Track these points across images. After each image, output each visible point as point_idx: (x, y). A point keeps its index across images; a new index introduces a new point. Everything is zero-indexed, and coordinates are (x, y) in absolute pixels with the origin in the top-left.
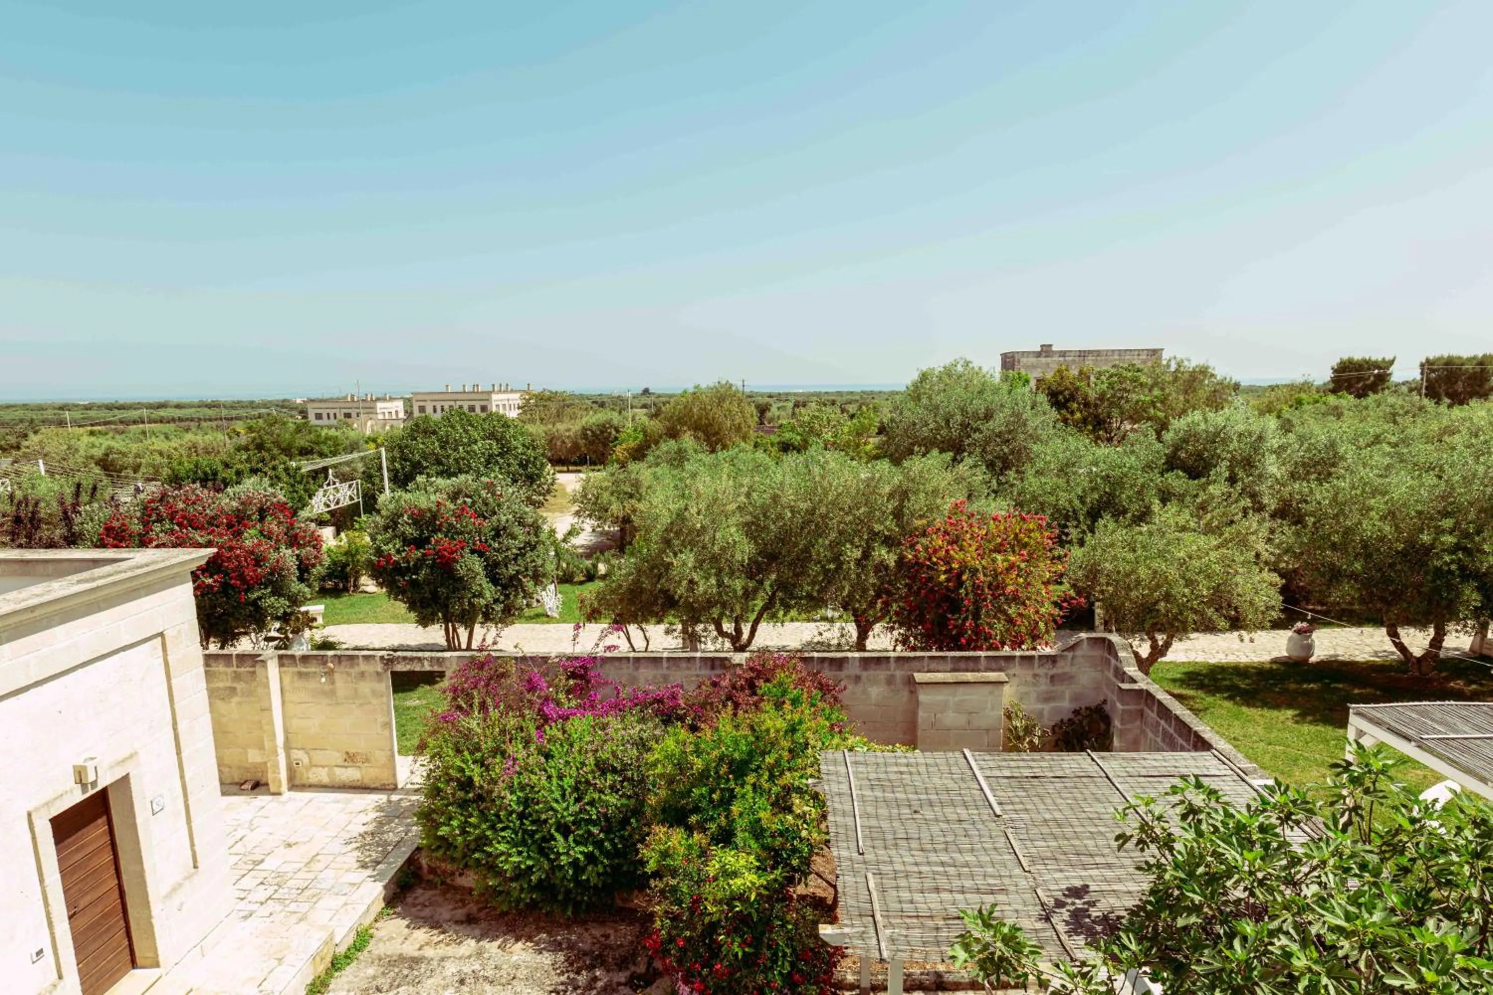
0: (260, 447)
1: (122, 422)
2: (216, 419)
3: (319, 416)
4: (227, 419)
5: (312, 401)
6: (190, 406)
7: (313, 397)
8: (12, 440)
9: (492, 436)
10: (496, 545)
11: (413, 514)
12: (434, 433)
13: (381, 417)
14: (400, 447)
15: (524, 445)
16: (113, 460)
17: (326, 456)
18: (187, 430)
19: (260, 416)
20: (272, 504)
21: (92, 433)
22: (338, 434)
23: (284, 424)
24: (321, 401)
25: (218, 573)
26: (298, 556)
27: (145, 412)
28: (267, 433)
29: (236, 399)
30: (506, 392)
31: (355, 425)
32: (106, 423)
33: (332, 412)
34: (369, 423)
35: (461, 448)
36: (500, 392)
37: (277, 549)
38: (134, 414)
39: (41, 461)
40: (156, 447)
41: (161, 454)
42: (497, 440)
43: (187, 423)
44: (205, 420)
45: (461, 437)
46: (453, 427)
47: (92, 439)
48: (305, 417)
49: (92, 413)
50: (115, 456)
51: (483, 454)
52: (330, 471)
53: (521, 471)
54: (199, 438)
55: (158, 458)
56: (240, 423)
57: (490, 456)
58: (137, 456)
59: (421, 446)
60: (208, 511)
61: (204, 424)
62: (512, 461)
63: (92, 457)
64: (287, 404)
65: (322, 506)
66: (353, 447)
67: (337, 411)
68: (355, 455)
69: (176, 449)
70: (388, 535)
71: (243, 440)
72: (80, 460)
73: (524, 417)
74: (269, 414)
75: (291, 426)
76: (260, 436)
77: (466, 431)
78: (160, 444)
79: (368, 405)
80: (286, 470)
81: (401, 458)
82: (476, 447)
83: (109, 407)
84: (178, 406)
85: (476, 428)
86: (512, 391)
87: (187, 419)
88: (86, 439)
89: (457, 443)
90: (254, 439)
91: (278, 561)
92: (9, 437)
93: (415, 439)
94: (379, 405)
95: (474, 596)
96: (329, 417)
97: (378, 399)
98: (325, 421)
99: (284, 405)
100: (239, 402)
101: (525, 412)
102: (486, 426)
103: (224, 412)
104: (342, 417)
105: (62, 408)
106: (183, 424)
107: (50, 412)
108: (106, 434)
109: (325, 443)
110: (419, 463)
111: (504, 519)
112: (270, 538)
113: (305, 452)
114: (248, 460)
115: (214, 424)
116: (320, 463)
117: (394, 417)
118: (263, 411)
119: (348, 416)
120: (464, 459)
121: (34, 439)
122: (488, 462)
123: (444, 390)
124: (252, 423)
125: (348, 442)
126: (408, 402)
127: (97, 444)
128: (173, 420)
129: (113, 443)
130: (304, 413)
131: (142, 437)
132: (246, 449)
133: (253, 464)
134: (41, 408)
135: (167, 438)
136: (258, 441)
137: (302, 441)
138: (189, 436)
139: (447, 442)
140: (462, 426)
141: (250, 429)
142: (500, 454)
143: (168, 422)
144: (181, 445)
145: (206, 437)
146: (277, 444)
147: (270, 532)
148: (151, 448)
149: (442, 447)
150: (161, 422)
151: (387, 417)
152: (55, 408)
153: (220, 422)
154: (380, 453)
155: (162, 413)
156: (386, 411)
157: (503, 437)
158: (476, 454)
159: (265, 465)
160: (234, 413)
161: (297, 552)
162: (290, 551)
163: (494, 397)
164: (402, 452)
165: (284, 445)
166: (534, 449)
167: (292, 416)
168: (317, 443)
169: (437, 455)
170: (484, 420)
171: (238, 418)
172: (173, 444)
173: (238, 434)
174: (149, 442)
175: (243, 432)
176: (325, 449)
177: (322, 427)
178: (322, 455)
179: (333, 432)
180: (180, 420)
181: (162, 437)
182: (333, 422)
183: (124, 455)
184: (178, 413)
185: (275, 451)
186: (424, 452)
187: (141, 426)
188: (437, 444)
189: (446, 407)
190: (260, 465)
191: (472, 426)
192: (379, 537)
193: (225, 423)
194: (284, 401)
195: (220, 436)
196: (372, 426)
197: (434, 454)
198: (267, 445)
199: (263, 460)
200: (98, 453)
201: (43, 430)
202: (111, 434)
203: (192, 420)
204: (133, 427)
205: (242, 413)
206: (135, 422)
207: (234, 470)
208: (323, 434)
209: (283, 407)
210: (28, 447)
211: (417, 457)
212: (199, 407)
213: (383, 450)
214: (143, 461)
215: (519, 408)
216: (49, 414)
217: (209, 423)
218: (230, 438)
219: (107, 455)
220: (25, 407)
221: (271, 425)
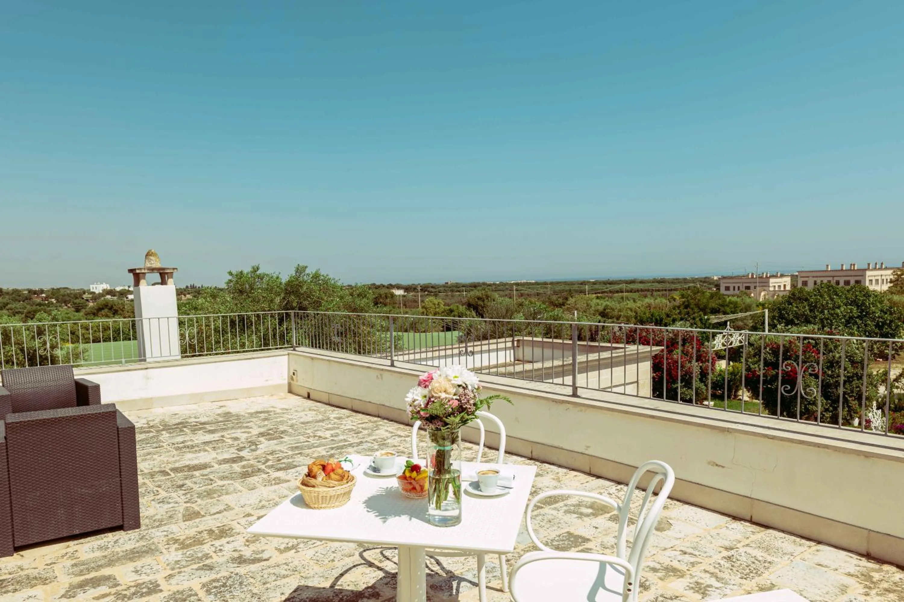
0: (686, 307)
1: (611, 292)
2: (662, 290)
3: (727, 288)
4: (669, 290)
5: (724, 278)
6: (648, 282)
7: (725, 275)
8: (561, 301)
9: (854, 303)
10: (830, 372)
11: (773, 348)
12: (807, 300)
13: (771, 289)
14: (779, 309)
15: (882, 311)
16: (607, 313)
17: (728, 314)
18: (646, 296)
19: (689, 288)
20: (690, 336)
21: (598, 298)
22: (739, 300)
23: (704, 293)
24: (731, 278)
25: (658, 372)
26: (701, 367)
27: (624, 286)
28: (692, 299)
29: (675, 277)
30: (881, 269)
31: (752, 295)
32: (603, 293)
33: (736, 286)
34: (763, 294)
35: (826, 312)
36: (875, 269)
37: (690, 362)
38: (617, 287)
39: (576, 312)
40: (629, 306)
41: (631, 310)
42: (858, 306)
43: (645, 293)
44: (656, 291)
45: (827, 303)
46: (821, 296)
47: (598, 301)
48: (719, 289)
49: (596, 286)
50: (609, 310)
51: (845, 316)
52: (728, 323)
53: (877, 330)
54: (652, 301)
55: (629, 312)
56: (678, 293)
57: (851, 318)
58: (620, 311)
59: (795, 309)
60: (657, 338)
61: (655, 293)
62: (869, 322)
63: (597, 311)
64: (707, 280)
65: (720, 345)
66: (747, 308)
67: (740, 285)
68: (748, 314)
69: (639, 308)
70: (755, 359)
71: (677, 303)
72: (592, 312)
73: (894, 289)
74: (695, 287)
75: (708, 294)
76: (688, 301)
77: (832, 299)
78: (631, 304)
79: (764, 281)
80: (701, 320)
81: (779, 317)
82: (838, 311)
83: (605, 283)
84: (642, 282)
85: (840, 297)
86: (886, 268)
87: (646, 290)
88: (595, 301)
89: (824, 307)
90: (684, 302)
91: (689, 368)
92: (559, 299)
93: (791, 304)
94: (772, 280)
95: (809, 404)
96: (734, 289)
97: (771, 277)
98: (731, 292)
99: (706, 281)
100: (677, 279)
101: (895, 286)
102: (849, 296)
103: (668, 286)
104: (744, 289)
105: (582, 284)
106: (643, 293)
107: (575, 286)
108: (604, 298)
109: (727, 306)
110: (792, 320)
111: (837, 355)
112: (687, 355)
113: (715, 311)
114: (680, 313)
115: (660, 293)
116: (723, 318)
117: (782, 289)
118: (692, 285)
119: (748, 288)
120: (827, 319)
121: (571, 301)
122: (848, 322)
123: (825, 269)
124: (684, 292)
125: (743, 306)
126: (794, 278)
127: (600, 304)
128: (638, 291)
129: (608, 303)
130: (718, 286)
131: (621, 300)
132: (679, 307)
133: (682, 316)
134: (572, 283)
135: (634, 301)
136: (686, 303)
137: (713, 304)
138: (647, 300)
139: (815, 307)
140: (829, 296)
141: (683, 296)
142: (858, 317)
143: (635, 292)
144: (642, 306)
145: (656, 301)
146: (697, 305)
147: (688, 352)
148: (626, 306)
149: (811, 311)
150: (631, 292)
151: (777, 289)
152: (579, 284)
153: (664, 292)
154: (764, 312)
155: (632, 286)
156: (777, 285)
157: (863, 304)
158: (838, 316)
159: (689, 316)
160: (673, 286)
161: (701, 364)
162: (697, 364)
163: (868, 273)
164: (781, 312)
165: (702, 306)
166: (891, 314)
167: (709, 289)
168: (723, 306)
169: (806, 316)
170: (848, 291)
171: (676, 290)
172: (638, 305)
173: (674, 300)
174: (625, 303)
175: (678, 298)
176: (728, 310)
177: (729, 296)
178: (725, 313)
179: (735, 299)
180: (642, 290)
181: (632, 301)
182: (737, 292)
183: (613, 310)
184: (641, 286)
185: (696, 310)
186: (797, 313)
187: (620, 294)
188: (807, 308)
189: (819, 282)
190: (686, 316)
191: (837, 295)
192: (750, 360)
193: (667, 293)
194: (706, 278)
195: (664, 301)
196: (765, 295)
197: (804, 314)
198: (692, 306)
199: (688, 313)
200: (601, 308)
201: (576, 296)
202: (607, 298)
203: (648, 290)
204: (616, 295)
205: (678, 286)
206: (617, 292)
207: (672, 318)
208: (728, 300)
209: (704, 282)
210: (569, 305)
211: (791, 317)
212: (653, 282)
213: (767, 311)
214: (622, 314)
215: (891, 282)
216: (576, 287)
217: (659, 293)
218: (670, 302)
219: (605, 310)
220: (566, 283)
221: (695, 294)
